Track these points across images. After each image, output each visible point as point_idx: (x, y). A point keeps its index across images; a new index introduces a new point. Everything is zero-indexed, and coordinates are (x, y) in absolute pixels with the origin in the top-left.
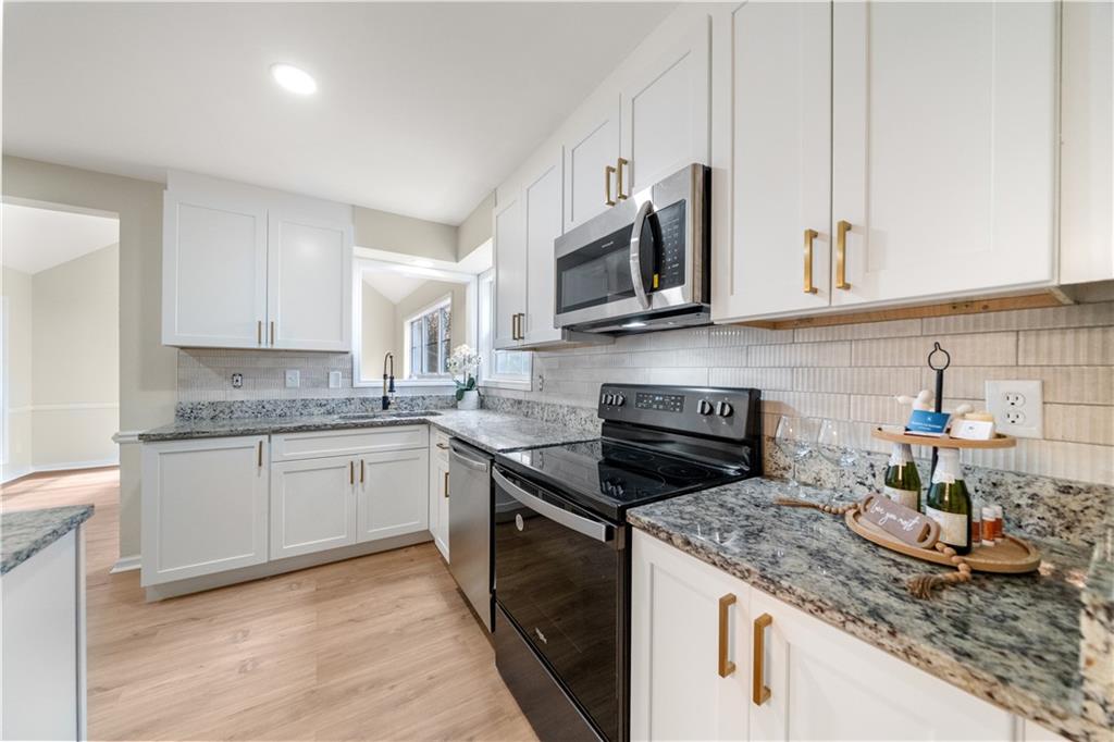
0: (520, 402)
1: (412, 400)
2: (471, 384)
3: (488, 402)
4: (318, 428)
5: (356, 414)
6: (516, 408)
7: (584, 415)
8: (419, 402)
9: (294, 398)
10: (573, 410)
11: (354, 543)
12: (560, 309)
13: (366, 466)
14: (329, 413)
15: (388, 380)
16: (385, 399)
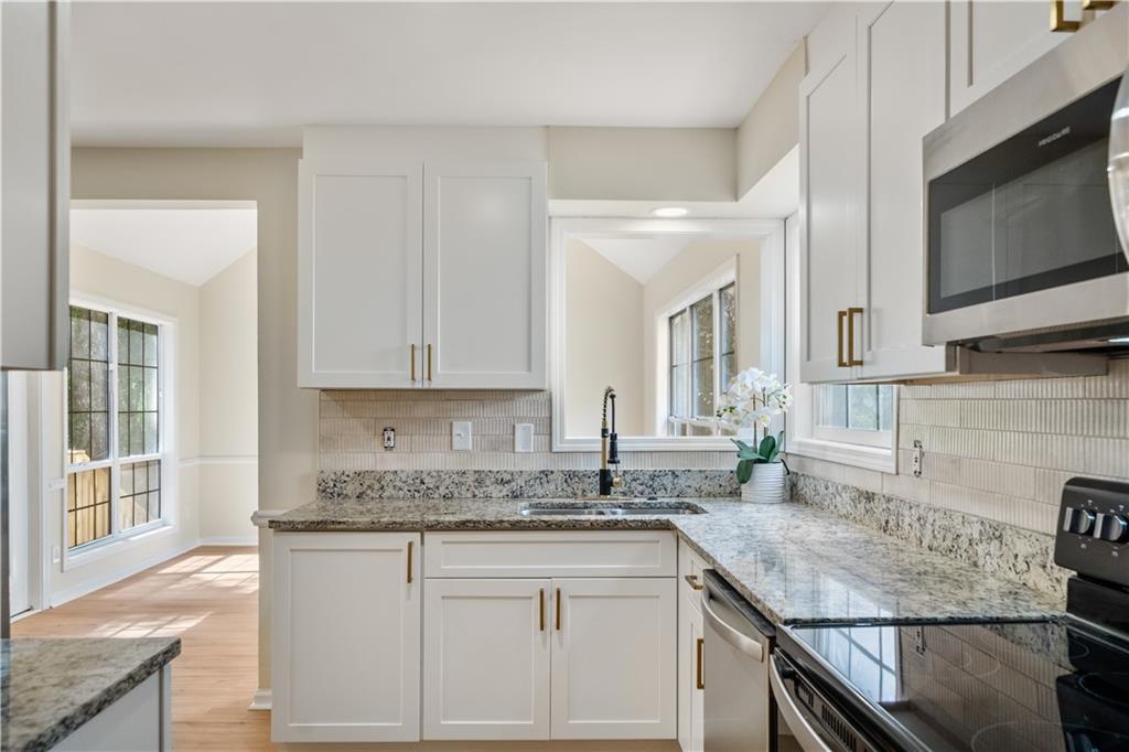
0: (870, 497)
1: (653, 477)
2: (768, 450)
3: (806, 488)
4: (490, 527)
5: (556, 501)
6: (861, 507)
7: (1023, 548)
8: (667, 481)
9: (463, 468)
10: (996, 533)
11: (547, 738)
12: (937, 302)
13: (565, 600)
14: (515, 496)
15: (608, 440)
16: (604, 474)
